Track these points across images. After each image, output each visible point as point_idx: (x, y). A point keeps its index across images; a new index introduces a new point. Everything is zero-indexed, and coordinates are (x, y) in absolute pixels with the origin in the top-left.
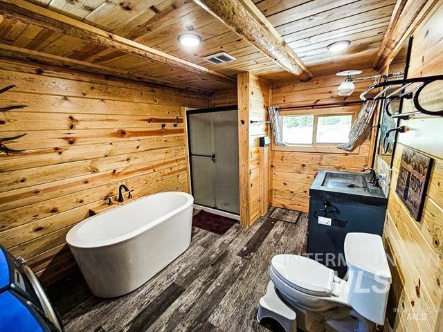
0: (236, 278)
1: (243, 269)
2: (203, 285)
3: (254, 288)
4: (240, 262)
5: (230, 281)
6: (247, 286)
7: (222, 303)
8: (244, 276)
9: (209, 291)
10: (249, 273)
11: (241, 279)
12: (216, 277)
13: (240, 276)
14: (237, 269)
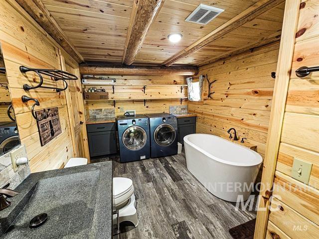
0: (162, 204)
1: (167, 214)
2: (171, 189)
3: (147, 207)
4: (174, 217)
5: (163, 200)
6: (152, 205)
7: (154, 190)
8: (160, 210)
9: (165, 189)
10: (160, 214)
11: (159, 206)
12: (172, 196)
13: (162, 207)
14: (169, 210)
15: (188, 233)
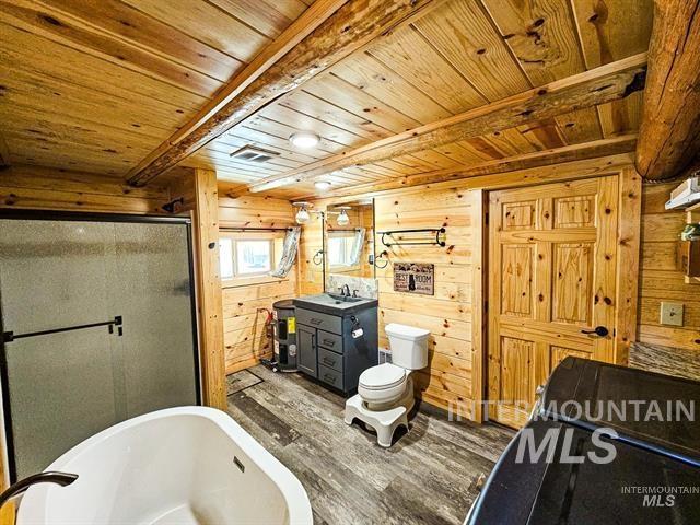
0: (327, 454)
1: (313, 444)
4: (301, 445)
7: (360, 475)
8: (327, 446)
9: (338, 487)
11: (331, 450)
12: (316, 476)
13: (325, 450)
14: (311, 451)
15: (278, 437)
